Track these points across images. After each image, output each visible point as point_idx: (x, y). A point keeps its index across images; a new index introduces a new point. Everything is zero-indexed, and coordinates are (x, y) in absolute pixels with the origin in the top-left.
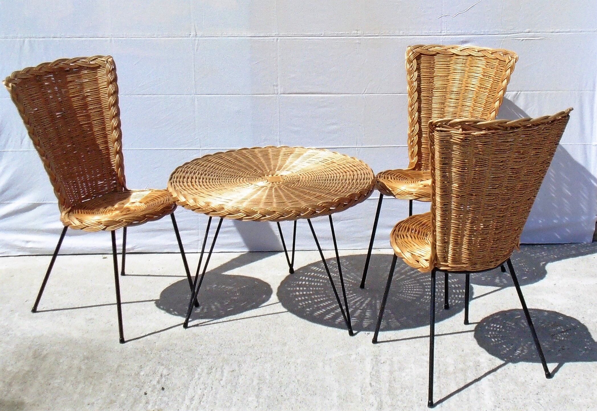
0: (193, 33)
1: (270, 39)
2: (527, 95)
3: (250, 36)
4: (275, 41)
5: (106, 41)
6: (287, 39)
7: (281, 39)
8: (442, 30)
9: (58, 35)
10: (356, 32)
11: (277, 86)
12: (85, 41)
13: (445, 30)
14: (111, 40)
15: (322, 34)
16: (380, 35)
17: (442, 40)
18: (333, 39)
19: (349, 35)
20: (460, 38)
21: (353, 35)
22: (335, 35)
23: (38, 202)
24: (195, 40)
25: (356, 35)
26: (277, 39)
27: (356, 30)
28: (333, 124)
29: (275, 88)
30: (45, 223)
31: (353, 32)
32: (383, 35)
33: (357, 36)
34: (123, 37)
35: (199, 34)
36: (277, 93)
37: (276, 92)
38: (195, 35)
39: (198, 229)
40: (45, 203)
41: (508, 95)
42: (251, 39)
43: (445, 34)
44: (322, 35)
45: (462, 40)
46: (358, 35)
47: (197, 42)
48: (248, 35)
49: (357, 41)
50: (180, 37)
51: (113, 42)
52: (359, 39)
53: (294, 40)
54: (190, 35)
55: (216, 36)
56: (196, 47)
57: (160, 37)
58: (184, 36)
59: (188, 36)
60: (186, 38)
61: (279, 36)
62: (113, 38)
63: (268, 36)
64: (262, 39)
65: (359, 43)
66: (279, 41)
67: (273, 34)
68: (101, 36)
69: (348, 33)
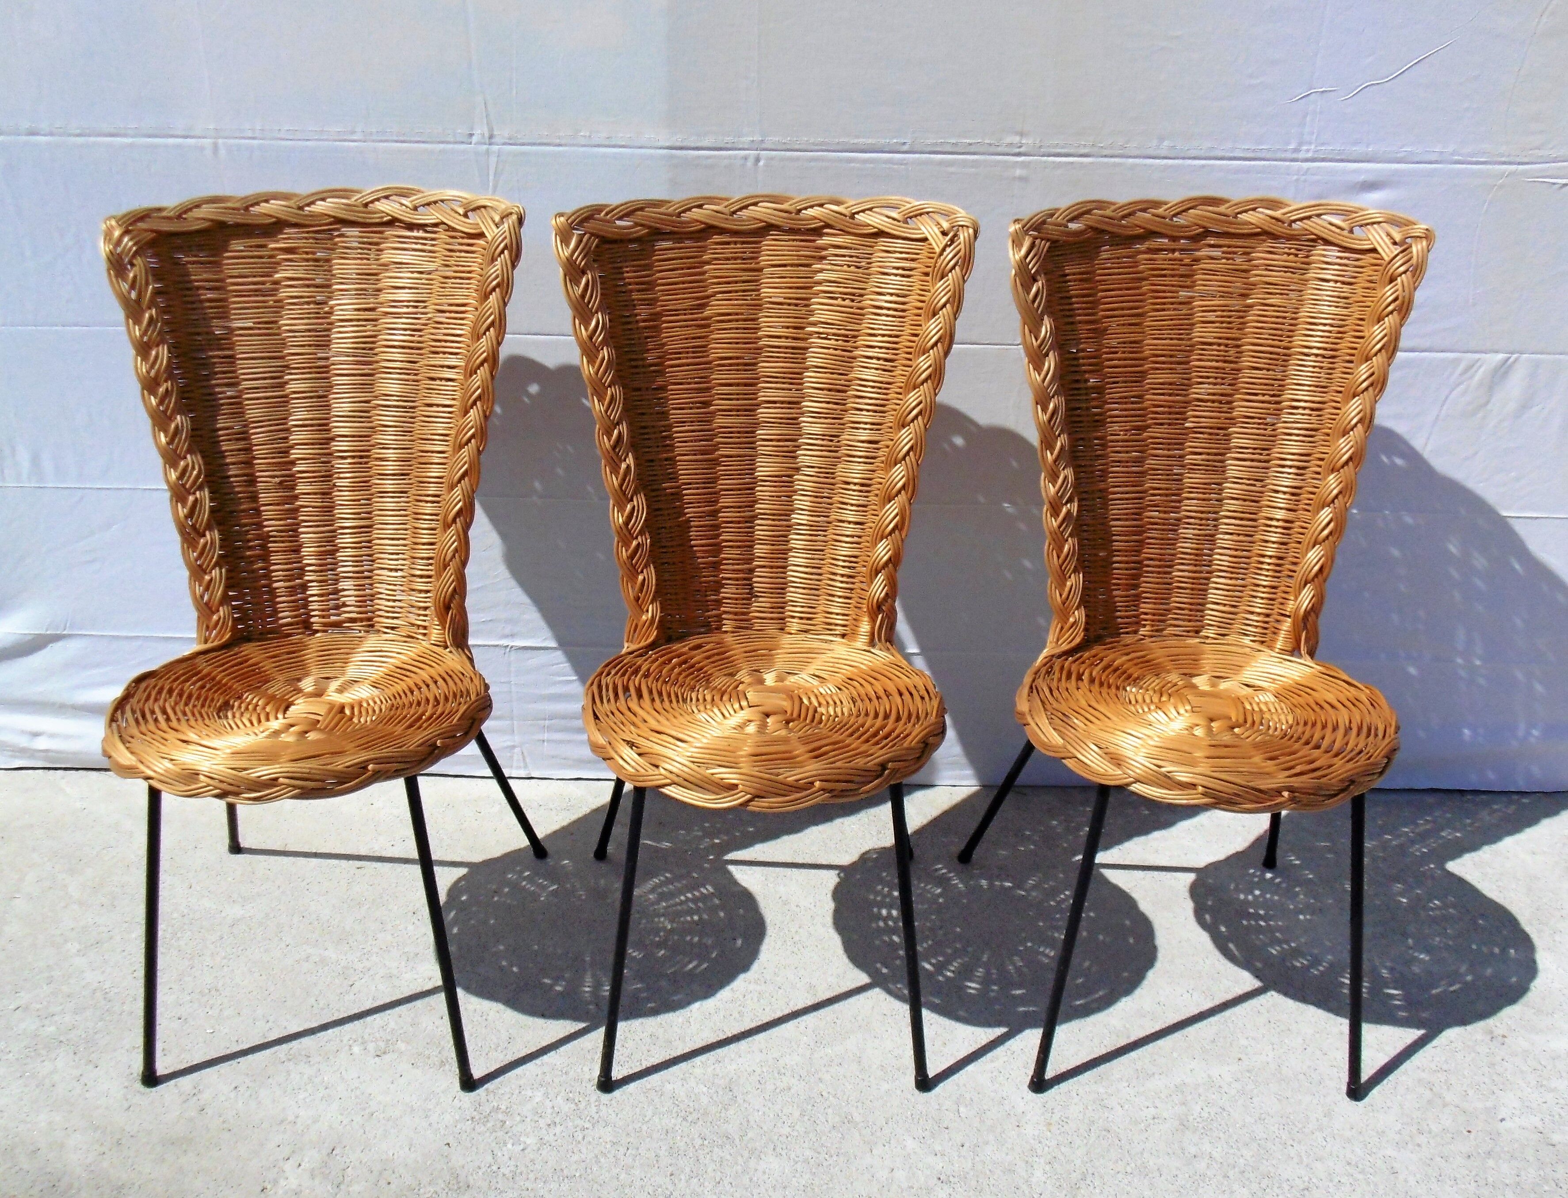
0: (480, 131)
1: (735, 157)
2: (1537, 364)
3: (667, 144)
4: (750, 163)
5: (202, 148)
6: (791, 159)
7: (769, 158)
8: (1301, 144)
9: (44, 126)
10: (1016, 139)
12: (131, 146)
13: (1310, 143)
14: (216, 147)
15: (904, 143)
16: (1094, 150)
17: (1295, 177)
18: (941, 163)
19: (994, 149)
20: (1355, 171)
21: (1007, 150)
22: (948, 148)
23: (48, 632)
24: (488, 152)
25: (1017, 150)
26: (758, 160)
27: (1017, 133)
30: (77, 687)
31: (1009, 139)
32: (1105, 152)
33: (1019, 154)
34: (254, 138)
35: (501, 133)
38: (487, 135)
39: (512, 719)
40: (70, 636)
41: (1479, 364)
42: (672, 157)
43: (1310, 155)
44: (905, 148)
45: (1362, 178)
46: (1022, 150)
47: (493, 160)
48: (660, 144)
49: (1018, 172)
50: (439, 142)
51: (222, 152)
52: (1024, 165)
53: (812, 164)
54: (471, 135)
55: (558, 141)
56: (491, 177)
57: (373, 141)
58: (450, 138)
59: (465, 140)
60: (457, 146)
61: (764, 146)
62: (220, 141)
63: (729, 146)
64: (708, 157)
65: (1023, 179)
66: (761, 163)
67: (743, 139)
68: (183, 133)
69: (990, 145)
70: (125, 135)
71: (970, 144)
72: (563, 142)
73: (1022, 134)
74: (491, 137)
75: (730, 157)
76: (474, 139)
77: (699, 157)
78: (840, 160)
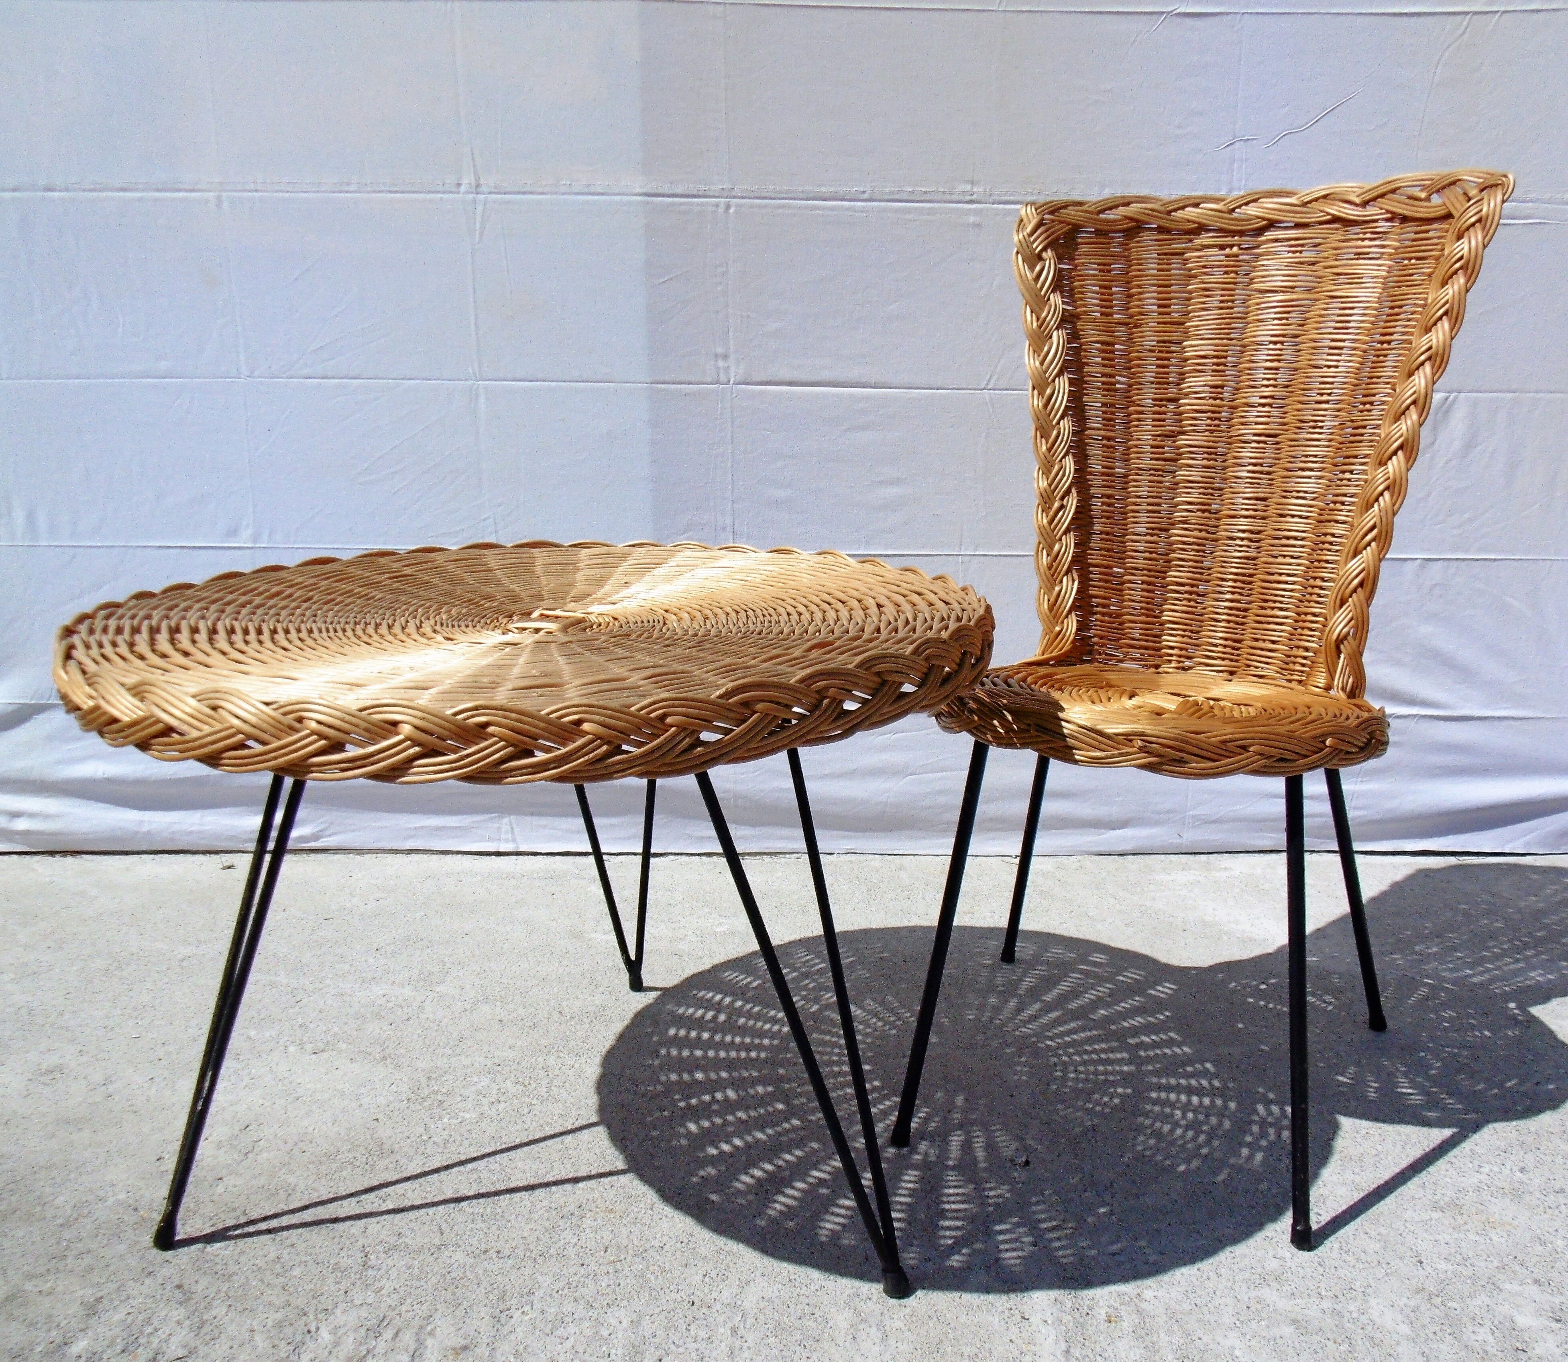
0: (467, 180)
1: (707, 204)
2: (1476, 405)
3: (643, 191)
4: (721, 210)
5: (207, 201)
6: (760, 206)
7: (738, 206)
9: (60, 183)
10: (968, 187)
11: (725, 357)
12: (140, 200)
14: (219, 201)
15: (864, 192)
18: (899, 210)
19: (948, 197)
21: (961, 198)
22: (905, 196)
23: (35, 702)
24: (475, 201)
25: (969, 198)
26: (728, 207)
27: (968, 182)
28: (892, 482)
29: (721, 363)
31: (960, 190)
33: (971, 202)
34: (256, 191)
35: (487, 182)
36: (726, 381)
37: (723, 378)
38: (474, 184)
42: (647, 203)
44: (866, 196)
46: (974, 197)
47: (480, 208)
48: (637, 190)
49: (972, 219)
50: (430, 192)
51: (225, 205)
52: (976, 212)
53: (780, 211)
54: (459, 185)
55: (540, 190)
56: (478, 225)
57: (368, 192)
58: (440, 188)
59: (453, 189)
60: (446, 196)
61: (734, 194)
62: (224, 194)
63: (700, 193)
64: (681, 204)
65: (977, 226)
66: (732, 210)
67: (713, 187)
68: (190, 187)
69: (944, 192)
70: (137, 190)
71: (925, 193)
72: (546, 190)
73: (972, 183)
74: (478, 186)
75: (702, 204)
76: (463, 189)
77: (673, 204)
78: (805, 208)
